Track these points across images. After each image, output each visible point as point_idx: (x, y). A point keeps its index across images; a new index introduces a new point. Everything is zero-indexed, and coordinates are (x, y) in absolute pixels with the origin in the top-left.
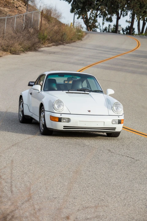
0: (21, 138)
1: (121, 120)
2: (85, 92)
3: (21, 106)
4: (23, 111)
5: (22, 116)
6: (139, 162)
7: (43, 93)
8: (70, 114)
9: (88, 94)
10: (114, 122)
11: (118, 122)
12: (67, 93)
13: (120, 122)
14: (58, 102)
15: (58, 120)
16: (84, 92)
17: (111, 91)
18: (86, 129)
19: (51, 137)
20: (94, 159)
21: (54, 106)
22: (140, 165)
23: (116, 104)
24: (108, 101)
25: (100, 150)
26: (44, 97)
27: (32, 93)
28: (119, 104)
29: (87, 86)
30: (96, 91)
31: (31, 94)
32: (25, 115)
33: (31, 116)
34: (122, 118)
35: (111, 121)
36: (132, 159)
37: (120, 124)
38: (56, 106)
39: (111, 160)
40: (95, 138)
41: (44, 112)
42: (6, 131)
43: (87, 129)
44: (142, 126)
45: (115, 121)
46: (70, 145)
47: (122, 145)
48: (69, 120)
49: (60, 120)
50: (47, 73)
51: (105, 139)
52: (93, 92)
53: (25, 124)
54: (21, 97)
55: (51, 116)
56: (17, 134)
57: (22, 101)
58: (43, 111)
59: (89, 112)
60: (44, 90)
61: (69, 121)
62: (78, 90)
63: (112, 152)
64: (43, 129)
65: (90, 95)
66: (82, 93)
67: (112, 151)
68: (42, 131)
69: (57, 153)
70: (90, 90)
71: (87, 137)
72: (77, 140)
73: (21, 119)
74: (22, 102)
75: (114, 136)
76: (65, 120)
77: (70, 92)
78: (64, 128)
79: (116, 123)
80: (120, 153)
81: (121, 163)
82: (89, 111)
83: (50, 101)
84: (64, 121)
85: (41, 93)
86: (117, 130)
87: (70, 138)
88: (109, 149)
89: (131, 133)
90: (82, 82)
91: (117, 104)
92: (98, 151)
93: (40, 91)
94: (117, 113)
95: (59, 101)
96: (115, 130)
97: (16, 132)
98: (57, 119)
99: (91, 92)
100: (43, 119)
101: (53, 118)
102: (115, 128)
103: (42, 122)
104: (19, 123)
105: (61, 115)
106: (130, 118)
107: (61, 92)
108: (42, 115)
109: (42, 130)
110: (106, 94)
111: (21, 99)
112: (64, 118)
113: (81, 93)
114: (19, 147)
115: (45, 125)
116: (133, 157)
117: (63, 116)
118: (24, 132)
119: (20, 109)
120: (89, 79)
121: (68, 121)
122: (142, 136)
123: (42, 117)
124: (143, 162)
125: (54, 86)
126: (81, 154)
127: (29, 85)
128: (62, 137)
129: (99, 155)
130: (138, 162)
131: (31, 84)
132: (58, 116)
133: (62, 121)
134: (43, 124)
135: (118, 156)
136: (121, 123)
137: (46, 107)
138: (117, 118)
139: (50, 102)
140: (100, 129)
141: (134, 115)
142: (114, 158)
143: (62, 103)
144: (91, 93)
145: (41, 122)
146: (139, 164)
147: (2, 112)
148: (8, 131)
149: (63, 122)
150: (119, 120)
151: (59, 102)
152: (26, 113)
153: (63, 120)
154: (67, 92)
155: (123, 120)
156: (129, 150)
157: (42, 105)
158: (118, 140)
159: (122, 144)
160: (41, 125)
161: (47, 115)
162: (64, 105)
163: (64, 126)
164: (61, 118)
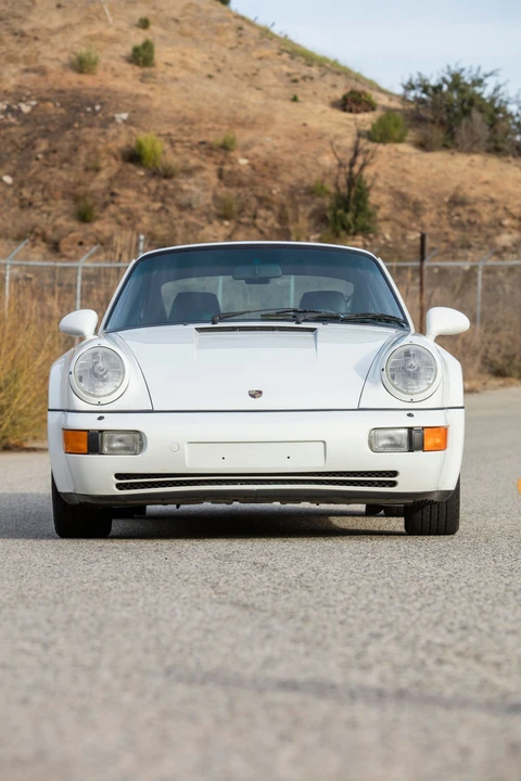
1: (422, 430)
2: (299, 323)
8: (152, 411)
9: (312, 330)
10: (383, 442)
11: (405, 440)
13: (415, 441)
14: (94, 355)
15: (84, 446)
16: (293, 325)
18: (234, 483)
21: (72, 377)
37: (418, 454)
43: (243, 482)
45: (387, 437)
48: (135, 442)
49: (94, 442)
55: (64, 430)
60: (106, 330)
61: (141, 446)
76: (120, 441)
77: (221, 325)
78: (119, 486)
79: (394, 446)
84: (114, 445)
86: (404, 486)
95: (101, 350)
96: (393, 484)
98: (83, 440)
102: (395, 474)
105: (101, 418)
112: (114, 434)
117: (111, 423)
132: (89, 423)
133: (106, 448)
136: (421, 448)
138: (400, 421)
149: (113, 451)
150: (410, 429)
151: (99, 356)
153: (110, 442)
154: (206, 325)
161: (54, 426)
163: (118, 476)
164: (101, 431)
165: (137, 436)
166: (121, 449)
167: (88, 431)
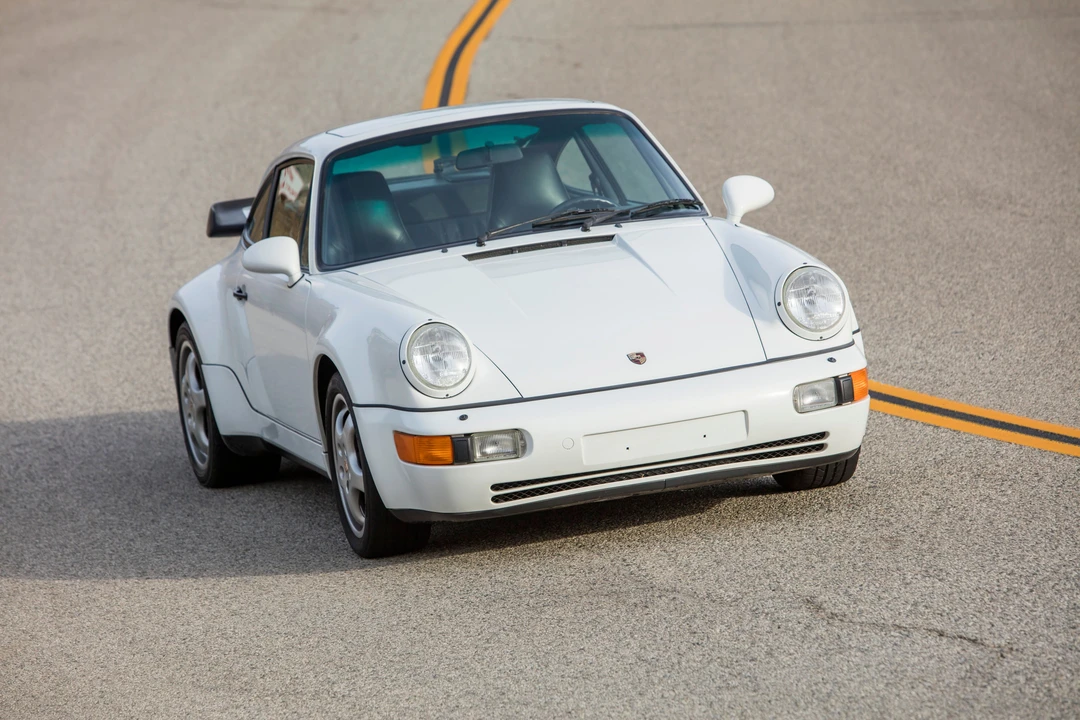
0: (234, 613)
1: (849, 377)
2: (586, 229)
3: (190, 377)
4: (206, 414)
5: (205, 441)
6: (1018, 665)
7: (322, 285)
8: (522, 400)
9: (610, 238)
10: (809, 400)
11: (833, 393)
12: (470, 257)
13: (843, 391)
14: (431, 336)
15: (447, 454)
16: (576, 233)
17: (749, 192)
18: (637, 475)
19: (422, 563)
20: (727, 696)
21: (407, 366)
22: (1027, 690)
23: (803, 283)
24: (745, 268)
25: (755, 613)
26: (331, 319)
27: (249, 292)
28: (821, 279)
29: (593, 178)
30: (653, 212)
31: (241, 295)
32: (230, 438)
33: (267, 437)
34: (851, 362)
35: (786, 393)
36: (972, 649)
37: (847, 408)
38: (419, 363)
39: (836, 683)
40: (705, 516)
41: (351, 412)
42: (126, 577)
43: (647, 473)
44: (988, 357)
45: (814, 392)
46: (559, 611)
47: (885, 545)
48: (518, 442)
49: (461, 450)
50: (320, 147)
51: (770, 517)
52: (637, 216)
53: (235, 493)
54: (177, 319)
55: (399, 435)
56: (206, 586)
57: (186, 344)
58: (341, 405)
59: (636, 361)
60: (323, 266)
61: (524, 447)
62: (538, 228)
63: (833, 615)
64: (363, 519)
65: (624, 246)
66: (571, 242)
67: (830, 608)
68: (359, 534)
69: (492, 693)
70: (619, 208)
71: (654, 519)
72: (597, 560)
73: (202, 466)
74: (188, 351)
75: (820, 478)
76: (495, 443)
77: (490, 246)
78: (496, 499)
79: (820, 405)
80: (887, 615)
81: (905, 694)
82: (638, 359)
83: (375, 330)
84: (490, 450)
85: (305, 289)
86: (835, 447)
87: (545, 546)
88: (807, 590)
89: (929, 430)
90: (555, 157)
91: (806, 280)
92: (740, 620)
93: (296, 272)
94: (817, 335)
95: (436, 328)
96: (821, 447)
97: (198, 572)
98: (443, 447)
99: (626, 220)
100: (353, 458)
101: (413, 448)
102: (823, 435)
103: (350, 478)
104: (198, 489)
105: (463, 418)
106: (900, 303)
107: (434, 257)
108: (341, 433)
109: (359, 527)
110: (722, 212)
111: (180, 337)
112: (487, 437)
113: (560, 243)
114: (242, 690)
115: (369, 497)
116: (972, 632)
117: (479, 422)
118: (245, 558)
119: (186, 400)
120: (600, 142)
121: (515, 444)
122: (999, 442)
123: (342, 446)
124: (1044, 659)
125: (382, 219)
126: (642, 672)
127: (216, 230)
128: (495, 554)
129: (755, 652)
130: (1012, 663)
131: (226, 219)
132: (447, 425)
133: (478, 455)
134: (357, 491)
135: (876, 638)
136: (851, 398)
137: (359, 382)
138: (822, 370)
139: (377, 342)
140: (725, 461)
141: (922, 280)
142: (856, 658)
143: (458, 343)
144: (629, 231)
145: (341, 475)
146: (1022, 679)
147: (65, 425)
148: (143, 574)
149: (487, 458)
150: (837, 379)
151: (437, 336)
152: (234, 419)
153: (482, 446)
154: (473, 249)
155: (863, 373)
156: (940, 575)
157: (326, 370)
158: (853, 505)
159: (885, 532)
160: (346, 494)
161: (375, 427)
162: (473, 349)
163: (495, 487)
164: (468, 435)
165: (517, 433)
166: (498, 454)
167: (450, 436)
